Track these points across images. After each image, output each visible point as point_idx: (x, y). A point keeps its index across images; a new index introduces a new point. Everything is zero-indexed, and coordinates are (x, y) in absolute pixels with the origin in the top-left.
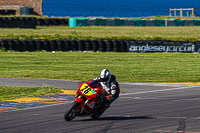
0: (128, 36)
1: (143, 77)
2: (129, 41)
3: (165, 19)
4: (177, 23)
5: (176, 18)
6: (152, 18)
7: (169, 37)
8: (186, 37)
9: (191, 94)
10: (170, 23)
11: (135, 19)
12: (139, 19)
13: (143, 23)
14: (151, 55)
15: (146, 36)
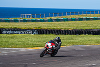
0: (2, 27)
1: (8, 45)
2: (3, 29)
3: (19, 19)
4: (24, 21)
5: (24, 18)
6: (13, 19)
7: (20, 27)
8: (28, 27)
9: (30, 53)
10: (21, 21)
11: (5, 19)
12: (7, 19)
13: (9, 21)
14: (12, 35)
15: (10, 27)
